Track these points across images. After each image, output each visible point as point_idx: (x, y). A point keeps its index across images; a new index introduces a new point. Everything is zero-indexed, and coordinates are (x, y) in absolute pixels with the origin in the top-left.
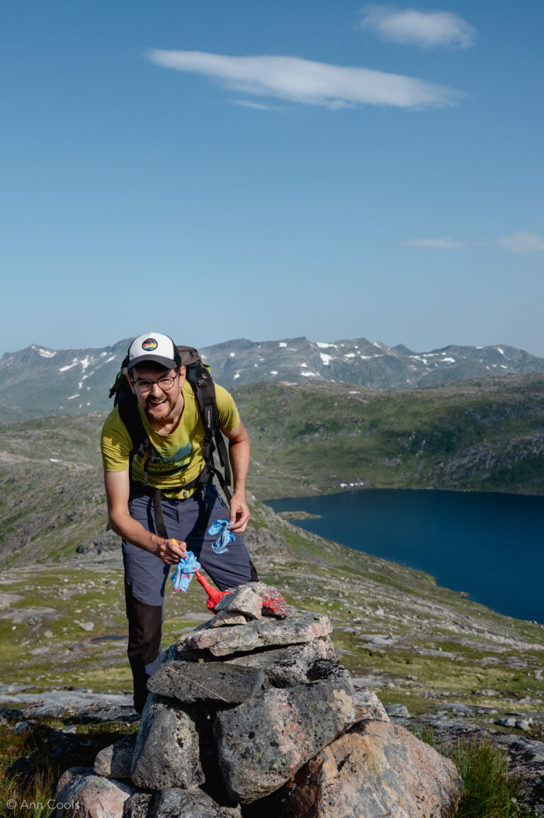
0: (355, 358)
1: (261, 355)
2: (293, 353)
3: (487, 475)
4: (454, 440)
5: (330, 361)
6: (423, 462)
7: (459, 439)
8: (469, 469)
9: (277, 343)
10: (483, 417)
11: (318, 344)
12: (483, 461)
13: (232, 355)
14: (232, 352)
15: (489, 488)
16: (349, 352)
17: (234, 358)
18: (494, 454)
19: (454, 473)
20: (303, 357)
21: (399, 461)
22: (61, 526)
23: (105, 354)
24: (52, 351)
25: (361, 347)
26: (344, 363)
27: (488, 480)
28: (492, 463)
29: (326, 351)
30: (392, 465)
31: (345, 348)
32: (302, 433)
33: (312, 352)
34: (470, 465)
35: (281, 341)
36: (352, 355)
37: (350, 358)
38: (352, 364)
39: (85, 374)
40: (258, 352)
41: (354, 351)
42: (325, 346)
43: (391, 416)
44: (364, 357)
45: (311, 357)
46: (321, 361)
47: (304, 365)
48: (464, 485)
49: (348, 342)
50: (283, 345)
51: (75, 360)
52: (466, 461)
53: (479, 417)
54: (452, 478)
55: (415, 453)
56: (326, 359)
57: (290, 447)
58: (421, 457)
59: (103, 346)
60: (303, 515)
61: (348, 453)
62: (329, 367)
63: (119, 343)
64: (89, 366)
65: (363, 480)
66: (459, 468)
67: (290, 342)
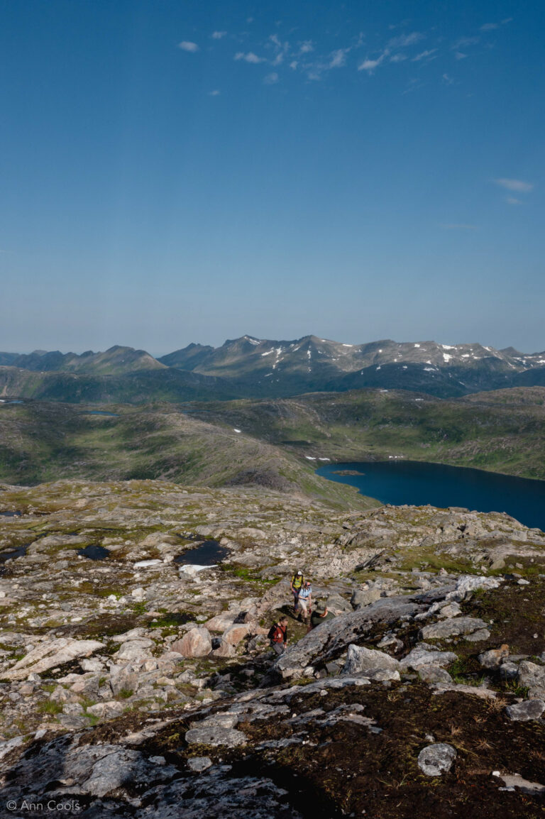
0: (469, 358)
1: (401, 352)
2: (423, 352)
3: (473, 458)
4: (462, 436)
5: (450, 360)
6: (442, 447)
7: (465, 435)
8: (463, 454)
9: (413, 344)
10: (482, 424)
11: (443, 346)
12: (472, 450)
13: (380, 351)
14: (380, 348)
15: (472, 466)
16: (465, 353)
17: (381, 354)
18: (479, 446)
19: (454, 455)
20: (430, 356)
21: (429, 445)
22: (223, 471)
23: (293, 345)
24: (258, 340)
25: (475, 349)
26: (460, 361)
27: (471, 461)
28: (477, 452)
29: (448, 352)
30: (424, 447)
31: (462, 350)
32: (379, 423)
33: (437, 353)
34: (464, 452)
35: (416, 343)
36: (467, 356)
37: (466, 358)
38: (466, 363)
39: (278, 358)
40: (399, 350)
41: (469, 352)
42: (448, 348)
43: (432, 417)
44: (476, 358)
45: (436, 356)
46: (443, 359)
47: (429, 362)
48: (458, 463)
49: (466, 346)
50: (417, 346)
51: (273, 348)
52: (462, 449)
53: (480, 423)
54: (452, 458)
55: (440, 441)
56: (447, 357)
57: (371, 431)
58: (442, 445)
59: (292, 340)
60: (354, 473)
61: (402, 438)
62: (448, 363)
63: (303, 338)
64: (281, 354)
65: (404, 454)
66: (457, 453)
67: (423, 345)
